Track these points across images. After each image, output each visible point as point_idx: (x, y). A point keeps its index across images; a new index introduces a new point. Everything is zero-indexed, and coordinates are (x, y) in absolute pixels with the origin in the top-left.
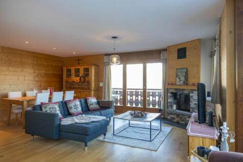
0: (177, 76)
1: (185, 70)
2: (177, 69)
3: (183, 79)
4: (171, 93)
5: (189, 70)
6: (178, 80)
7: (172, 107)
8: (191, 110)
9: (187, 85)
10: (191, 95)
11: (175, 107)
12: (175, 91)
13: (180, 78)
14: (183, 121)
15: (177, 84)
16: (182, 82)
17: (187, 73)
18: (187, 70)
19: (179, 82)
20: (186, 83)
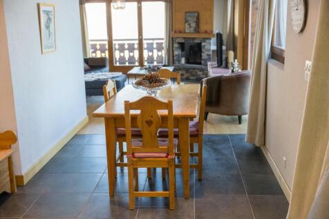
0: (186, 21)
1: (196, 14)
2: (186, 13)
3: (193, 25)
4: (179, 43)
5: (201, 14)
6: (187, 26)
7: (179, 61)
8: (203, 62)
9: (198, 32)
10: (203, 44)
11: (183, 61)
12: (183, 41)
13: (189, 25)
14: (193, 76)
15: (187, 31)
16: (192, 29)
17: (198, 18)
18: (198, 14)
19: (189, 29)
20: (197, 30)
